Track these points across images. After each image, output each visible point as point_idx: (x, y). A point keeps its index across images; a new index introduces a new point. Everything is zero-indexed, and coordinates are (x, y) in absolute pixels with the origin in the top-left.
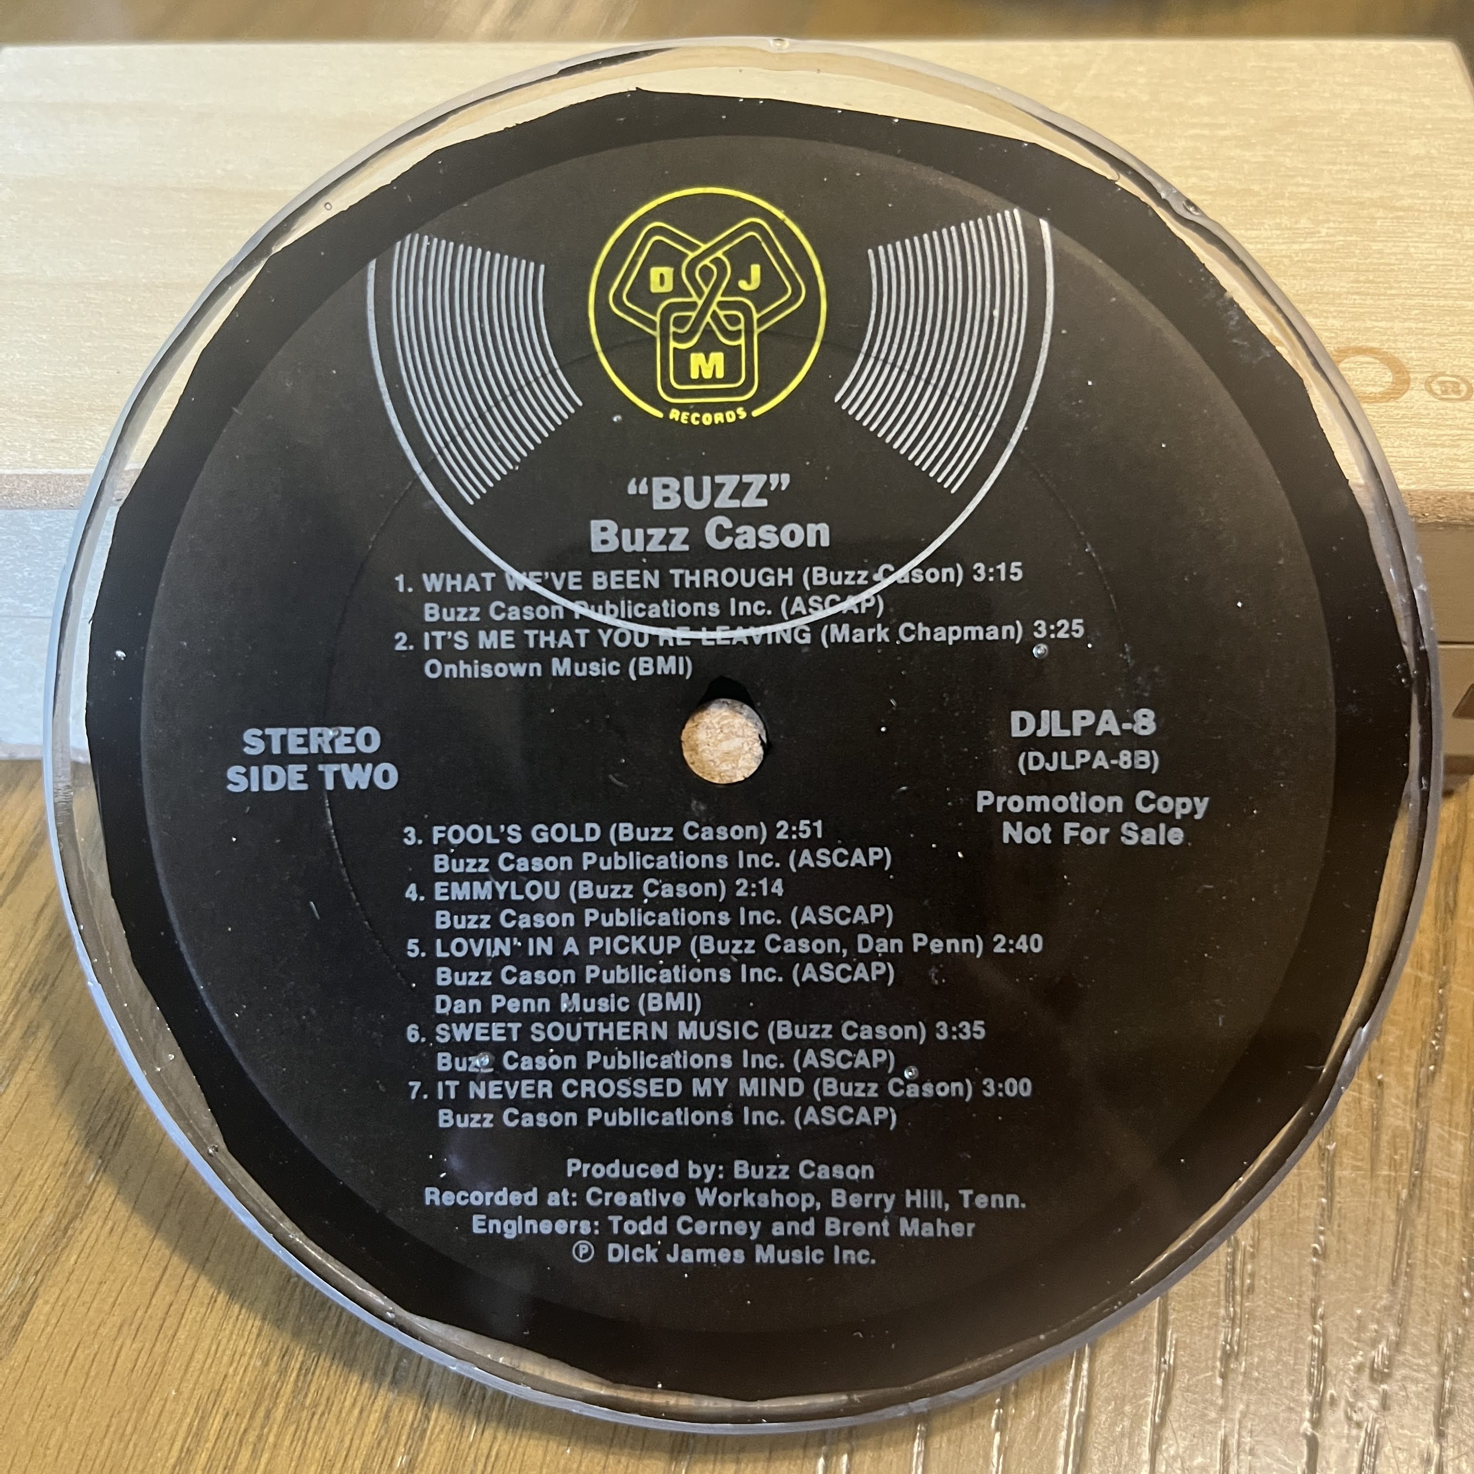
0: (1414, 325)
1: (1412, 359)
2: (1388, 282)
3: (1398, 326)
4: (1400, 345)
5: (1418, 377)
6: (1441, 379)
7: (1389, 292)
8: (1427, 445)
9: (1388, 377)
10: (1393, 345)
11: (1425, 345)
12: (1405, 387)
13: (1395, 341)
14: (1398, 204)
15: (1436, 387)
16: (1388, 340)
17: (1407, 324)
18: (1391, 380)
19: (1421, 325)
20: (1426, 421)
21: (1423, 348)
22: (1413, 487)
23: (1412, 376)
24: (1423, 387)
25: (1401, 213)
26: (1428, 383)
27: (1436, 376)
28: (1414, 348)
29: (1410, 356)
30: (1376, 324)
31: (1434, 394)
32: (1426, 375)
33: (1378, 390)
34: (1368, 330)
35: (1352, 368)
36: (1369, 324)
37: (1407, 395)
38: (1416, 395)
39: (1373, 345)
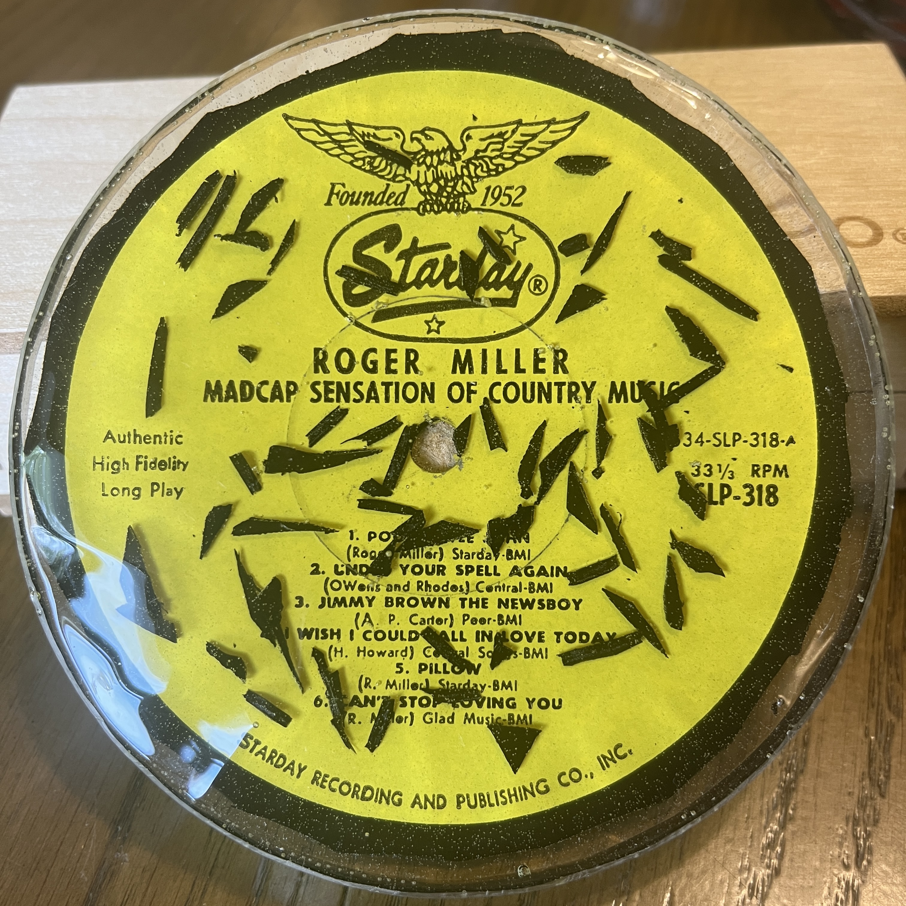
0: (881, 202)
1: (883, 221)
2: (863, 179)
3: (872, 203)
4: (874, 214)
5: (888, 232)
6: (901, 232)
7: (864, 184)
8: (898, 270)
9: (870, 232)
10: (871, 214)
11: (889, 213)
12: (881, 237)
13: (872, 212)
14: (863, 135)
15: (899, 237)
16: (867, 212)
17: (877, 202)
18: (871, 234)
19: (886, 202)
20: (896, 256)
21: (889, 215)
22: (893, 294)
23: (884, 231)
24: (891, 237)
25: (866, 140)
26: (894, 235)
27: (898, 230)
28: (884, 215)
29: (881, 220)
30: (858, 203)
31: (898, 241)
32: (893, 230)
33: (864, 240)
34: (855, 206)
35: (847, 229)
36: (855, 203)
37: (882, 242)
38: (888, 242)
39: (858, 215)
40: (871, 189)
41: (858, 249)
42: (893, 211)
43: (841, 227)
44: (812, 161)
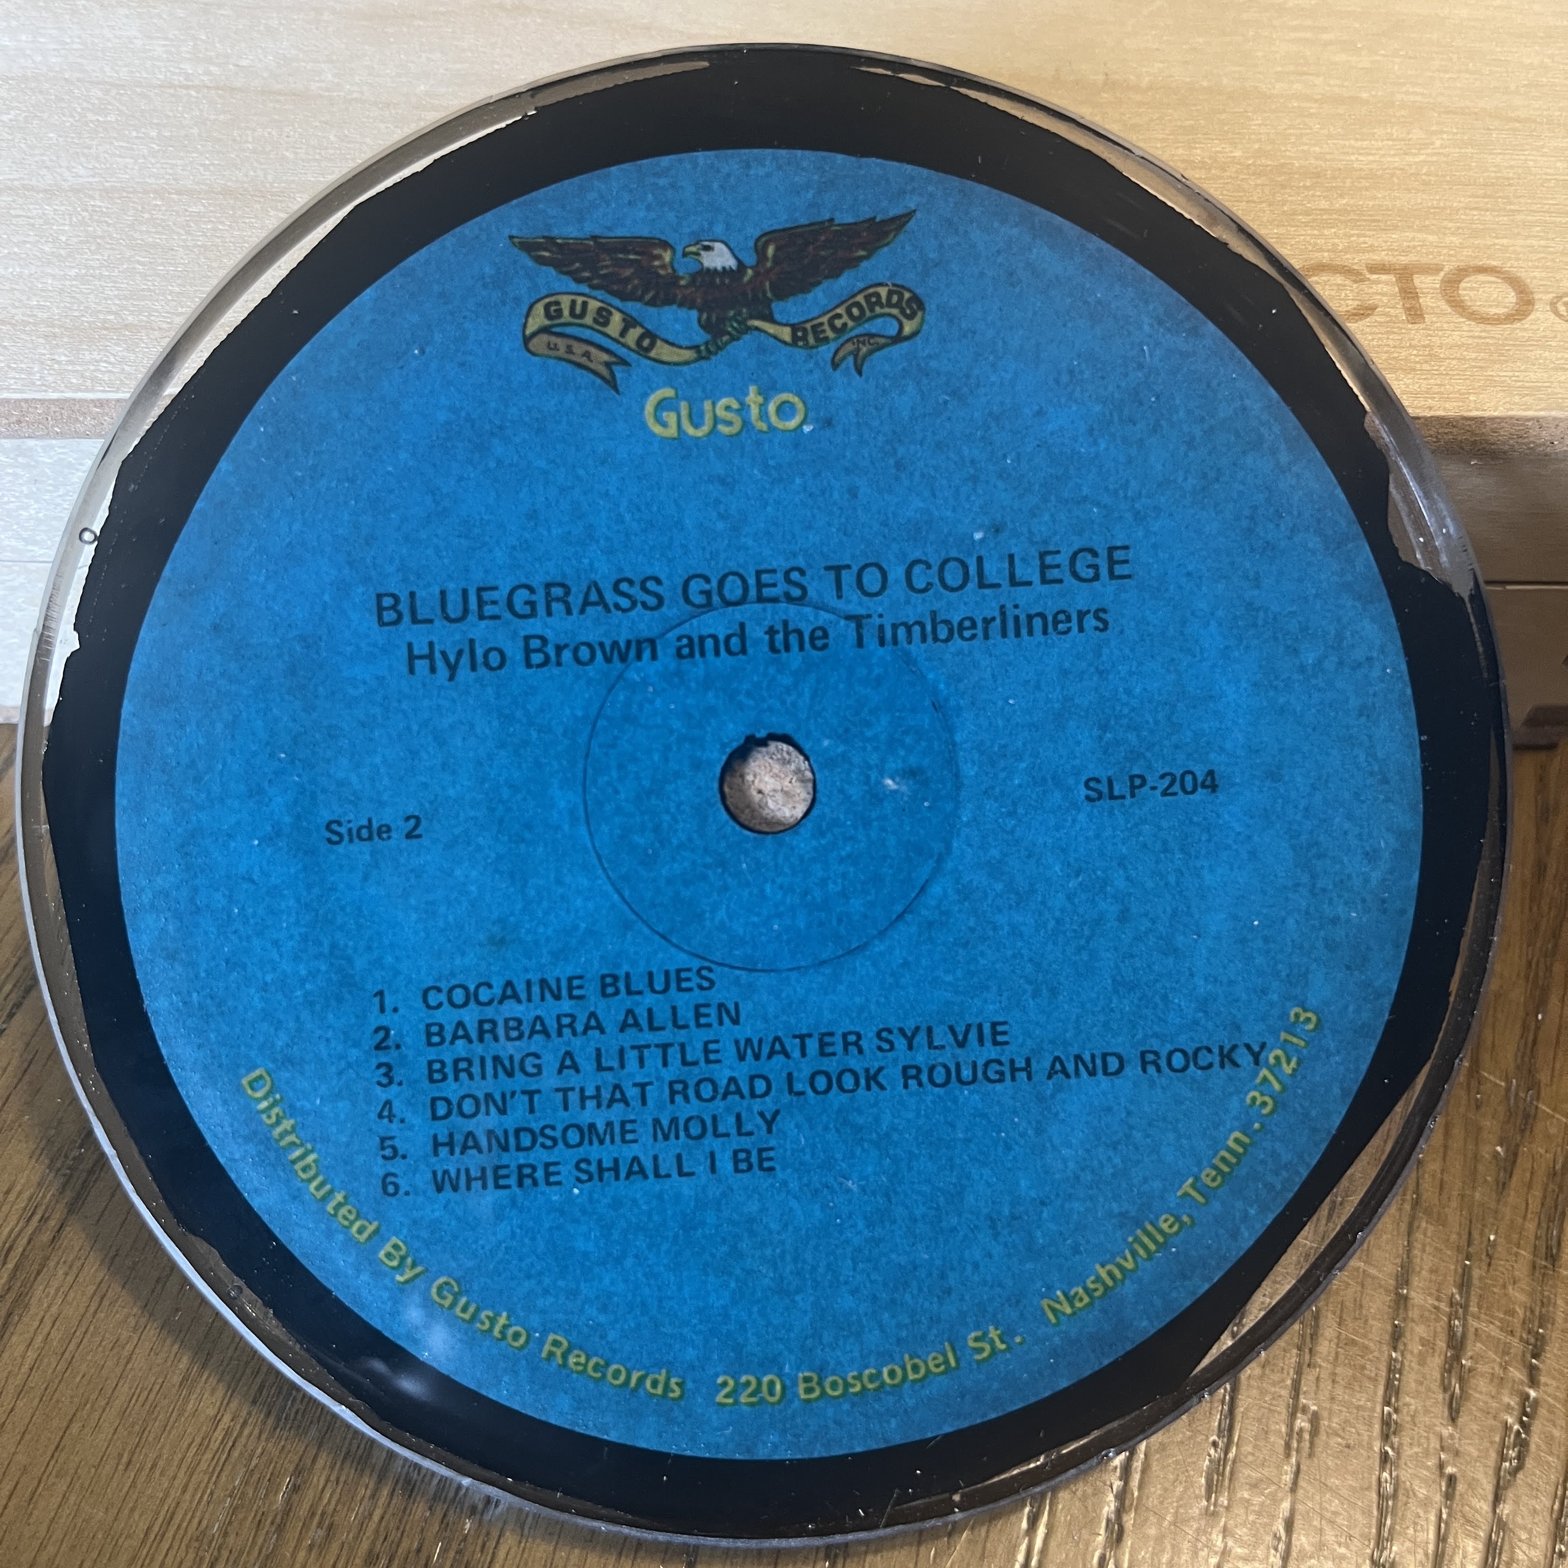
0: (1534, 242)
1: (1535, 278)
2: (1507, 197)
3: (1520, 242)
4: (1523, 264)
5: (1542, 298)
8: (1556, 369)
9: (1511, 297)
10: (1515, 264)
11: (1548, 264)
12: (1530, 308)
13: (1518, 259)
15: (1562, 309)
16: (1510, 259)
17: (1529, 242)
18: (1513, 301)
19: (1542, 243)
20: (1553, 344)
21: (1547, 267)
23: (1536, 296)
24: (1548, 308)
26: (1553, 304)
27: (1559, 298)
28: (1537, 267)
29: (1533, 276)
30: (1496, 241)
31: (1560, 316)
32: (1551, 296)
33: (1501, 311)
34: (1489, 247)
35: (1472, 289)
36: (1489, 242)
37: (1532, 317)
38: (1541, 317)
39: (1495, 263)
40: (1520, 217)
41: (1489, 327)
42: (1553, 260)
43: (1463, 285)
44: (1422, 158)
